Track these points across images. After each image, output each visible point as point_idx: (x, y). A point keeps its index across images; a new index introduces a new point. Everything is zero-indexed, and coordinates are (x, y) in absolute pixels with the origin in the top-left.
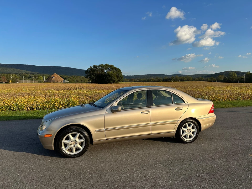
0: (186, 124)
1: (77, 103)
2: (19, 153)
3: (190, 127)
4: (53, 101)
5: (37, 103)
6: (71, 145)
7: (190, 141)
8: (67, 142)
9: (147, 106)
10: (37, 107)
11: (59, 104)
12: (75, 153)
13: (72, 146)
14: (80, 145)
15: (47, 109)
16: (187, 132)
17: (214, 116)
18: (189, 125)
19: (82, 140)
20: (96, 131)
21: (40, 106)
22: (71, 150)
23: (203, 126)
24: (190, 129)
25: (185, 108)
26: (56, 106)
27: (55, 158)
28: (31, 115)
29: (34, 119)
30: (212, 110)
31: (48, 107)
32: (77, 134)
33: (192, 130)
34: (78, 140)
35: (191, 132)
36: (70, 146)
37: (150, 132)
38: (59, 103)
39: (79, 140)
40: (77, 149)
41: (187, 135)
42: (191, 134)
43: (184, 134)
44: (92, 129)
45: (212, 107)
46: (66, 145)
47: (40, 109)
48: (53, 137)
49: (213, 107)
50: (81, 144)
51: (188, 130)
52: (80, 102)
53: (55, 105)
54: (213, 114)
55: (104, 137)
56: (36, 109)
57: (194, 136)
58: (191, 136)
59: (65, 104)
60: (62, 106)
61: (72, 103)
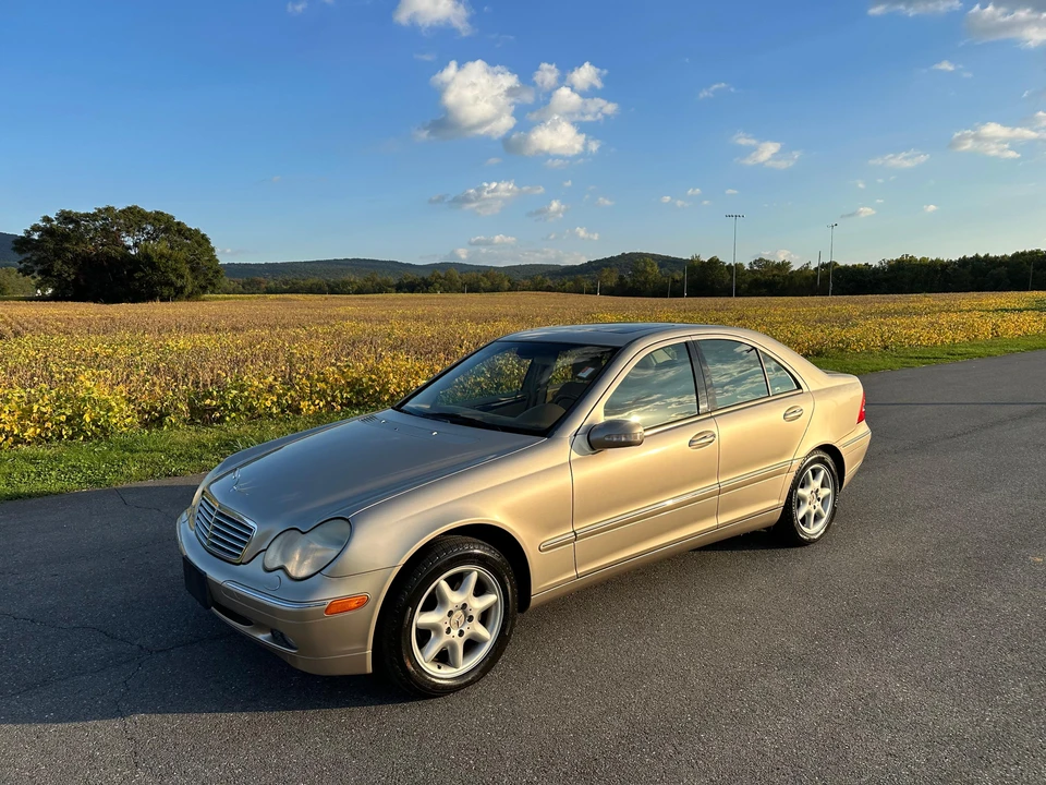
0: (808, 473)
3: (818, 481)
6: (449, 631)
8: (429, 618)
9: (699, 414)
13: (455, 632)
14: (480, 621)
16: (810, 504)
18: (815, 474)
19: (492, 599)
20: (544, 548)
24: (817, 490)
25: (806, 406)
32: (472, 571)
33: (823, 493)
34: (472, 601)
35: (819, 499)
36: (445, 638)
39: (477, 602)
40: (471, 645)
41: (810, 513)
42: (819, 506)
43: (802, 512)
51: (812, 492)
55: (570, 570)
57: (825, 515)
58: (818, 517)
59: (51, 415)
60: (38, 430)
61: (97, 409)
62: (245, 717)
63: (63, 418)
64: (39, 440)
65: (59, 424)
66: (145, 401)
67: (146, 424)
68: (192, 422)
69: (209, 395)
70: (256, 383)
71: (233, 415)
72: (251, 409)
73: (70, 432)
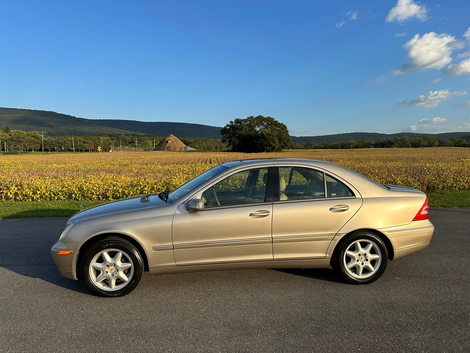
0: (356, 243)
3: (366, 249)
4: (141, 184)
7: (366, 280)
9: (265, 202)
12: (114, 287)
16: (358, 261)
17: (429, 227)
18: (364, 245)
19: (129, 265)
20: (156, 249)
22: (106, 282)
23: (398, 250)
24: (365, 254)
25: (353, 207)
30: (424, 212)
33: (371, 257)
34: (119, 263)
35: (367, 260)
36: (106, 275)
37: (270, 257)
41: (359, 267)
43: (351, 265)
45: (423, 206)
46: (97, 272)
48: (74, 255)
49: (426, 207)
50: (127, 272)
51: (359, 255)
54: (426, 223)
55: (172, 262)
57: (374, 270)
58: (366, 270)
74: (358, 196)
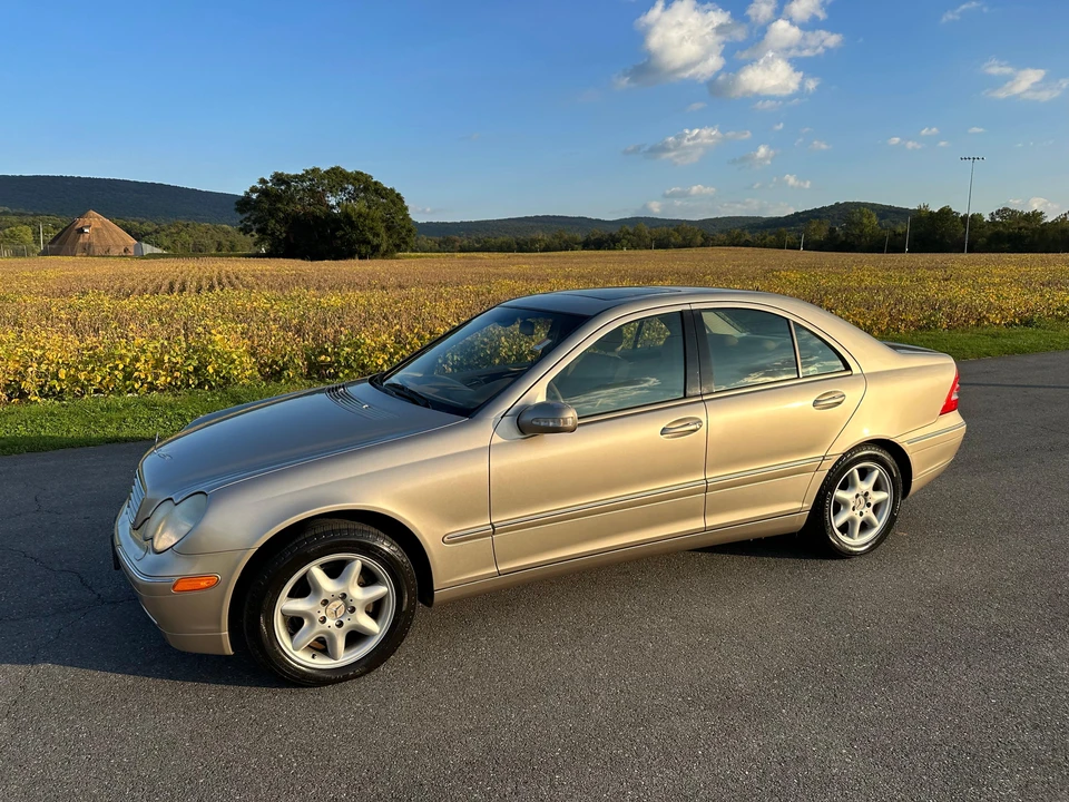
0: (852, 472)
1: (241, 362)
2: (21, 670)
3: (868, 482)
5: (44, 367)
6: (324, 620)
7: (866, 547)
8: (299, 605)
9: (685, 397)
10: (42, 387)
11: (155, 367)
12: (345, 657)
13: (331, 622)
14: (367, 613)
15: (96, 391)
16: (854, 509)
17: (959, 426)
18: (864, 474)
19: (379, 591)
20: (451, 539)
21: (58, 380)
22: (322, 646)
23: (919, 476)
24: (867, 494)
25: (852, 394)
26: (143, 376)
27: (237, 689)
28: (22, 431)
29: (40, 450)
30: (954, 397)
31: (100, 383)
32: (354, 560)
33: (875, 497)
34: (356, 591)
35: (869, 505)
36: (319, 627)
37: (698, 524)
38: (152, 362)
39: (364, 592)
40: (355, 637)
41: (854, 521)
42: (869, 512)
43: (842, 519)
44: (428, 531)
45: (953, 385)
46: (294, 623)
47: (59, 396)
48: (226, 588)
49: (958, 385)
51: (857, 496)
52: (253, 355)
53: (136, 374)
54: (954, 418)
55: (488, 566)
56: (42, 394)
57: (879, 525)
58: (865, 526)
59: (182, 365)
60: (169, 379)
61: (220, 361)
62: (130, 680)
63: (191, 369)
64: (170, 387)
65: (188, 374)
66: (267, 356)
67: (266, 378)
68: (309, 376)
69: (325, 352)
70: (368, 341)
71: (346, 371)
72: (363, 366)
73: (197, 382)
74: (855, 370)
